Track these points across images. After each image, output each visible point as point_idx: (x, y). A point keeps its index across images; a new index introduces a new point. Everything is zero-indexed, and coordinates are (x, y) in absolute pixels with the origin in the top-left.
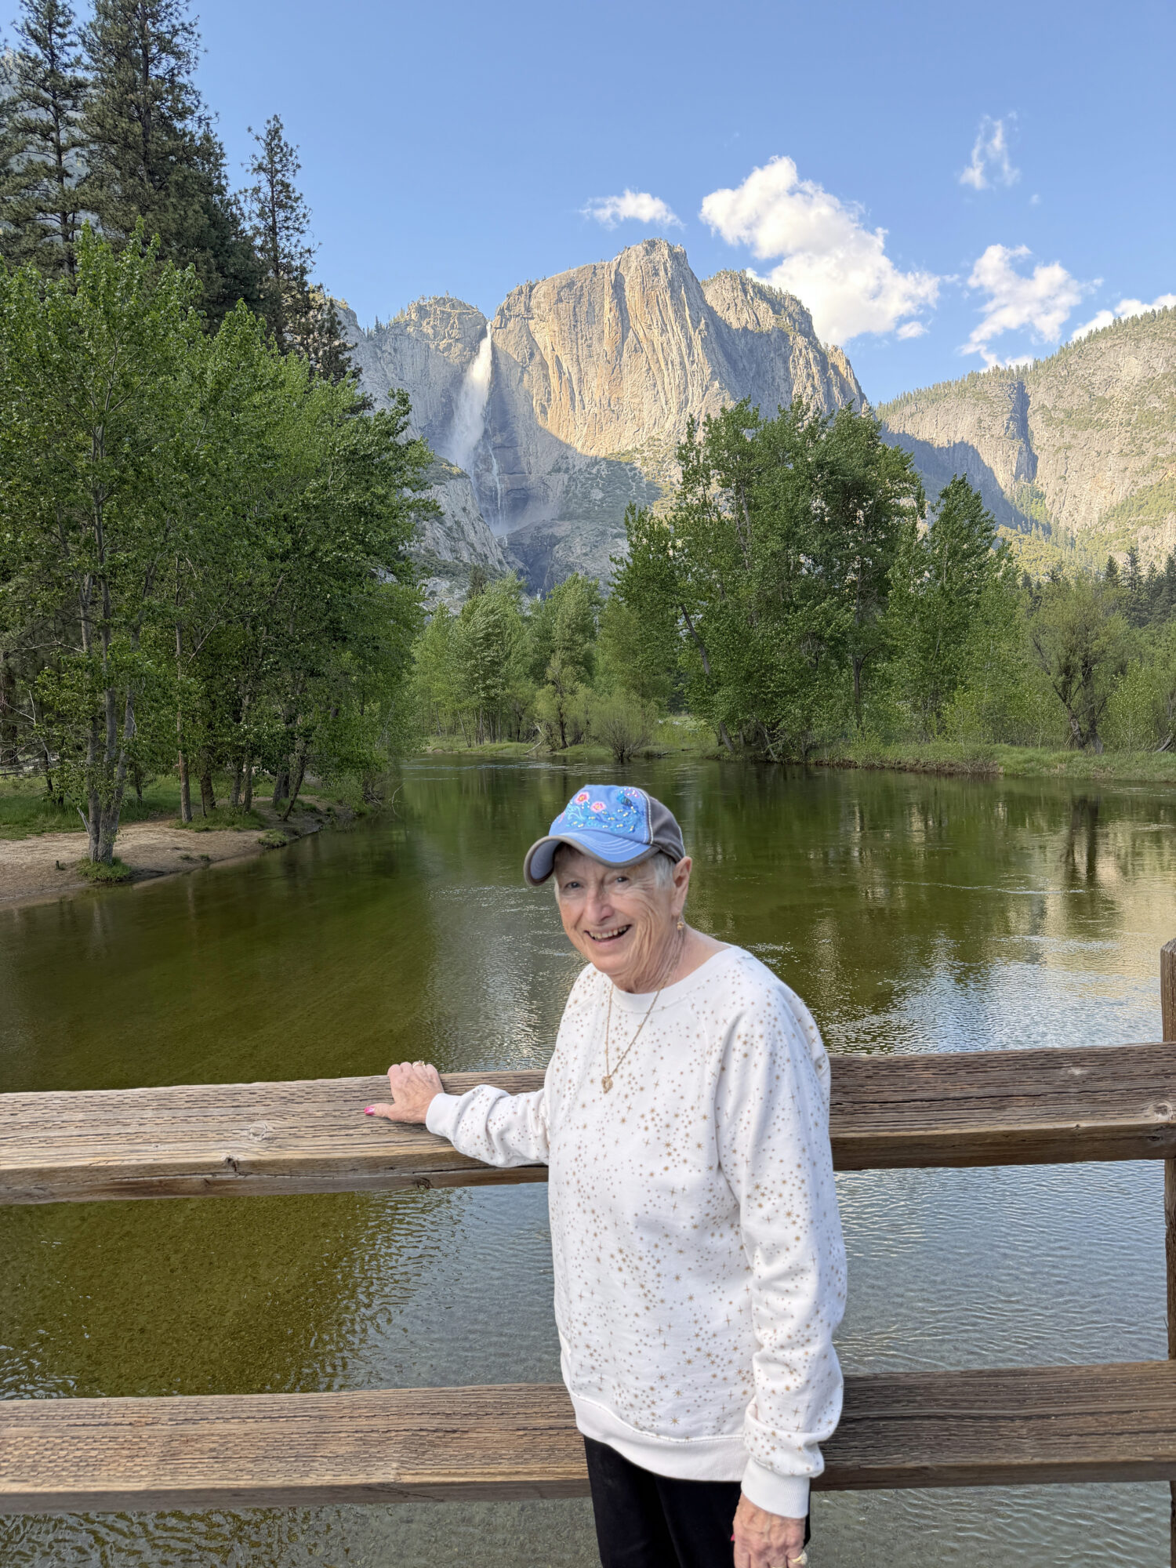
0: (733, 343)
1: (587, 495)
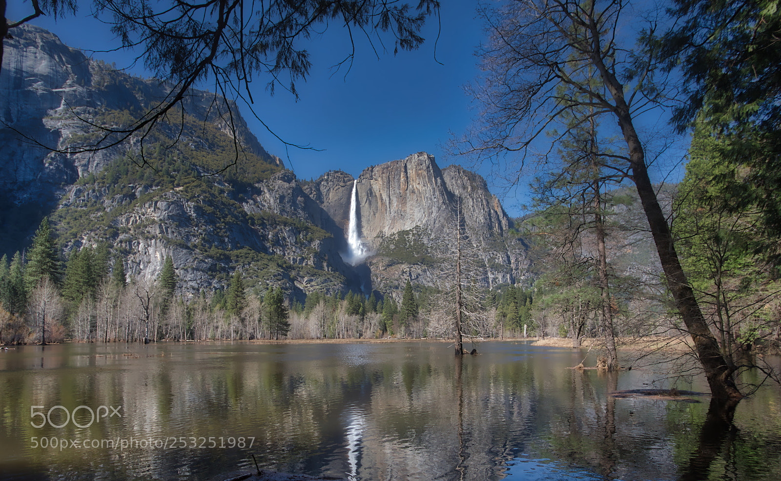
1: (388, 247)
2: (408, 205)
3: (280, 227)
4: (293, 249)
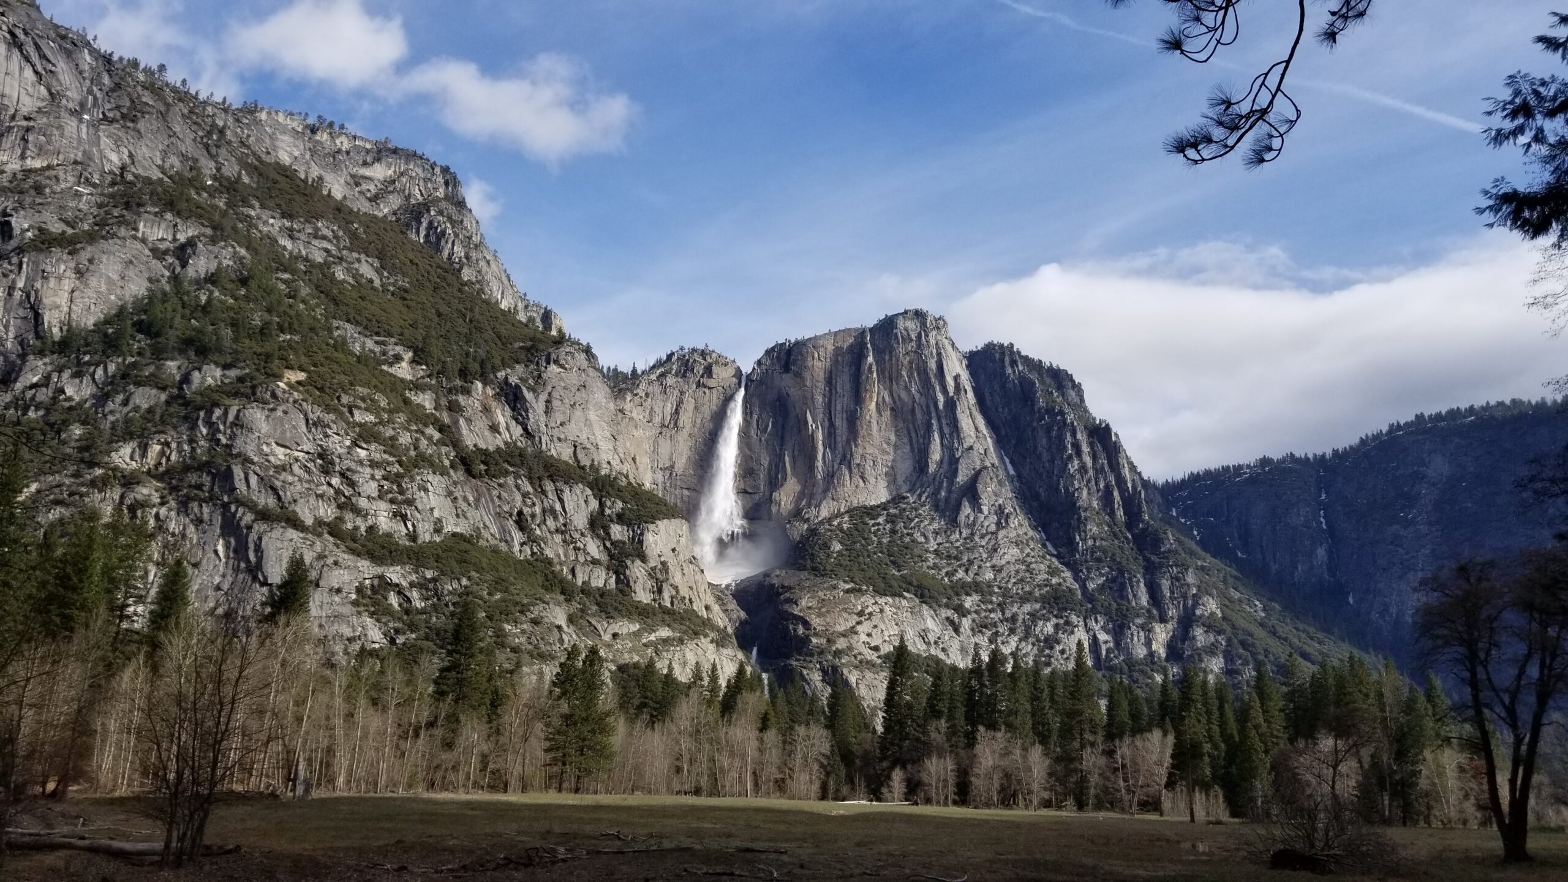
0: (996, 410)
3: (549, 486)
4: (579, 544)
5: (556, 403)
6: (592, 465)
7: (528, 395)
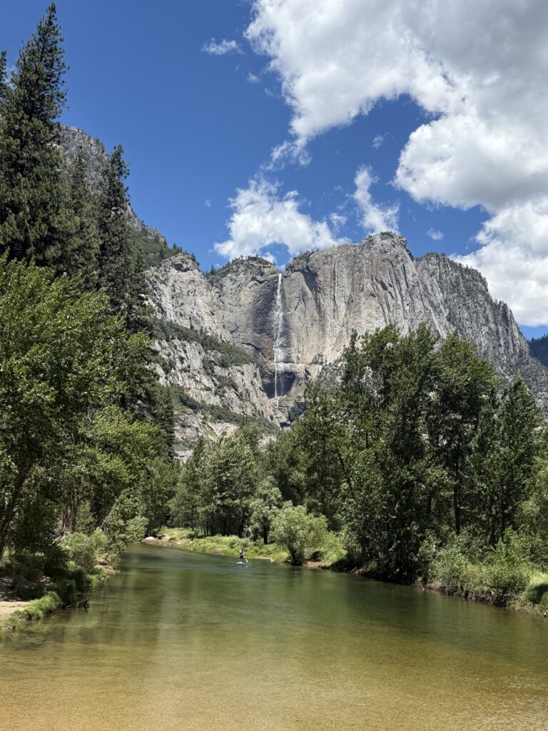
1: (332, 380)
2: (364, 314)
3: (176, 342)
4: (197, 378)
5: (178, 291)
6: (201, 330)
7: (162, 286)
